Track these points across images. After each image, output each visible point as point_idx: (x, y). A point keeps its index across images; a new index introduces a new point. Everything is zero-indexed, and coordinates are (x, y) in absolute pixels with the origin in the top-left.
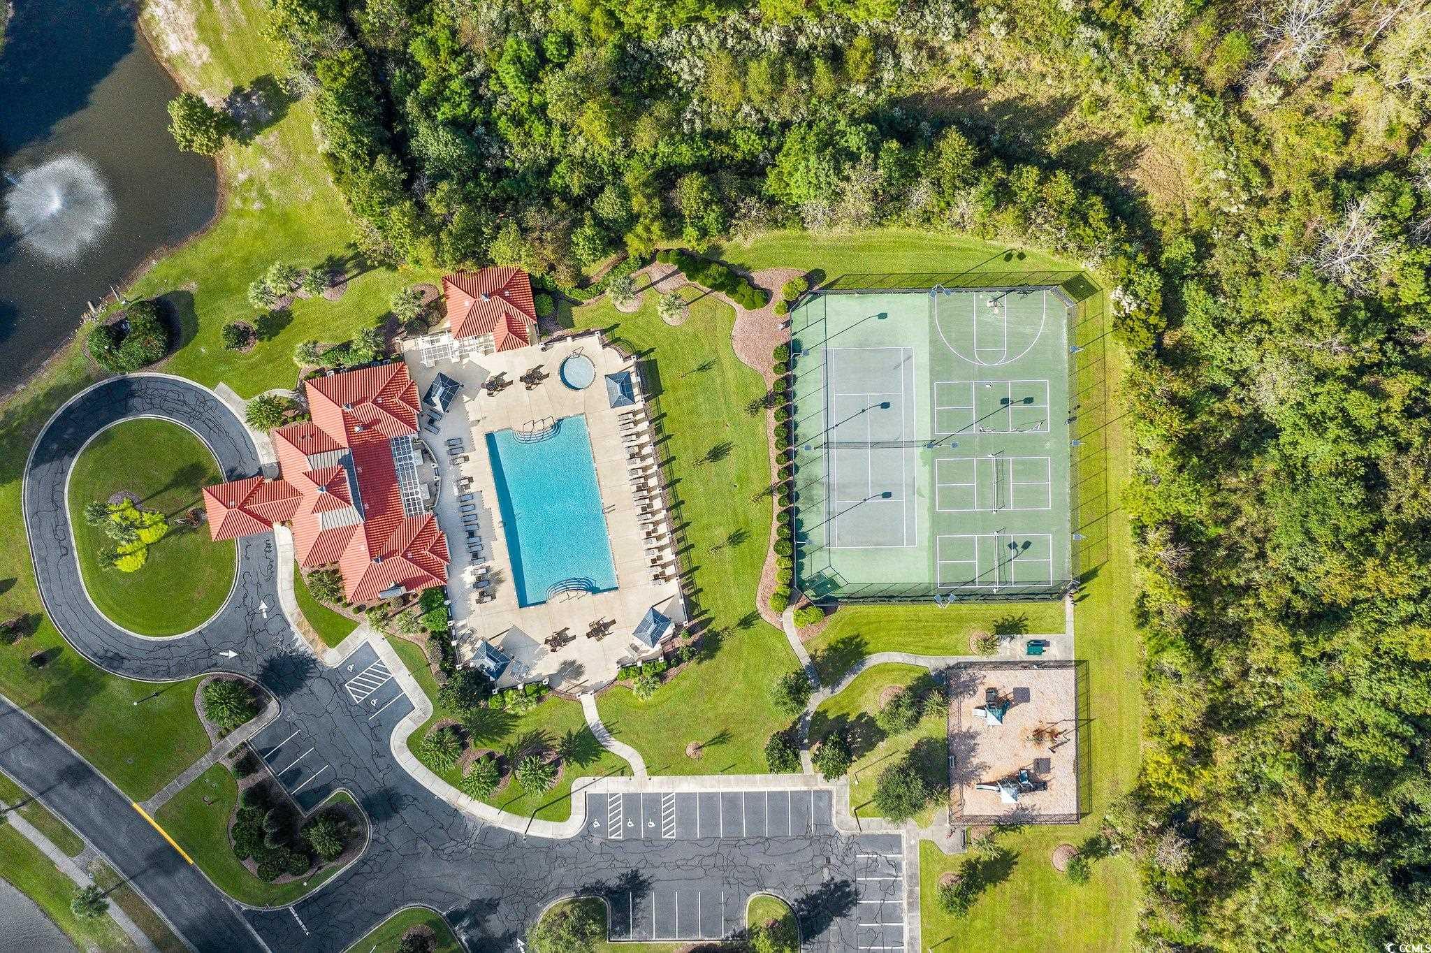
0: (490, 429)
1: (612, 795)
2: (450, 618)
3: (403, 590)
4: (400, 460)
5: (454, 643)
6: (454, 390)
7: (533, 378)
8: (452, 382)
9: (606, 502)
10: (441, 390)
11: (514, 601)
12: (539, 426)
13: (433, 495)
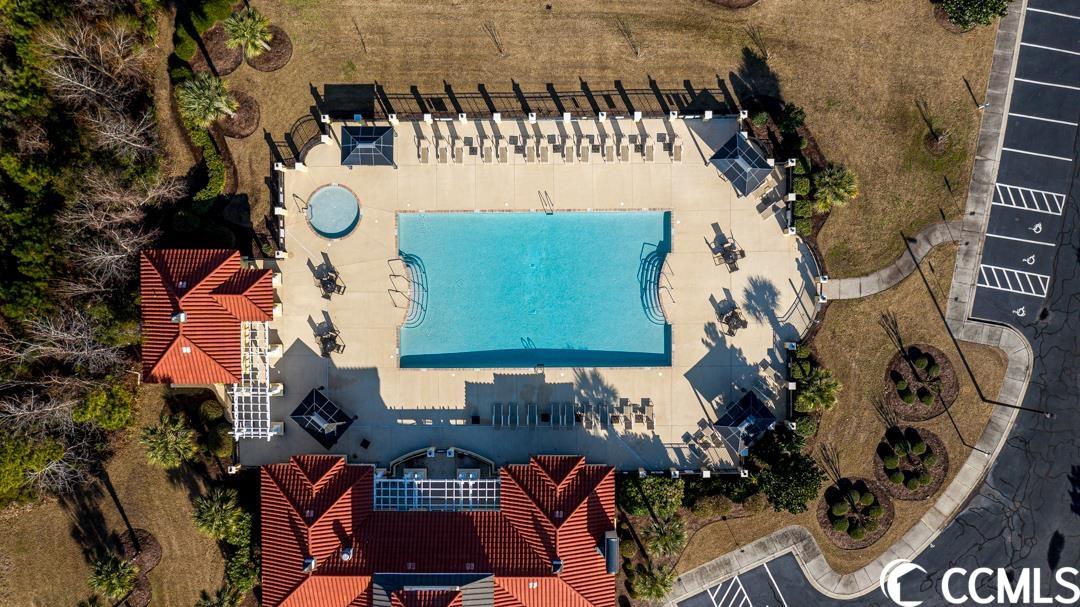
0: (394, 360)
1: (981, 280)
2: (668, 474)
3: (613, 537)
4: (410, 501)
5: (707, 474)
6: (321, 399)
7: (327, 280)
8: (308, 400)
9: (534, 205)
10: (315, 418)
11: (660, 372)
12: (401, 284)
13: (476, 463)
